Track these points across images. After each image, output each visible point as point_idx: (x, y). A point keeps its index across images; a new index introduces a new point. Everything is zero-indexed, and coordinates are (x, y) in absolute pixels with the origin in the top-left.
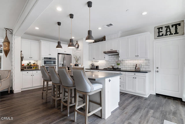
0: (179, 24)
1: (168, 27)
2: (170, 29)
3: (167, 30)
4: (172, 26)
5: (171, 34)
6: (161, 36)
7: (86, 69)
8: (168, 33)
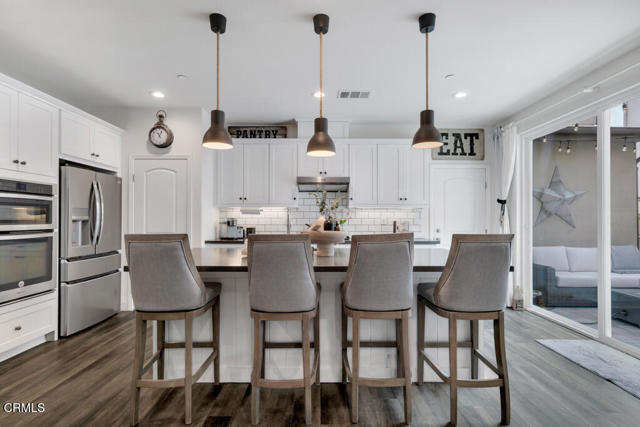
0: (477, 136)
1: (457, 136)
2: (461, 141)
3: (456, 142)
4: (466, 136)
5: (463, 154)
6: (445, 154)
7: (207, 242)
8: (459, 151)
